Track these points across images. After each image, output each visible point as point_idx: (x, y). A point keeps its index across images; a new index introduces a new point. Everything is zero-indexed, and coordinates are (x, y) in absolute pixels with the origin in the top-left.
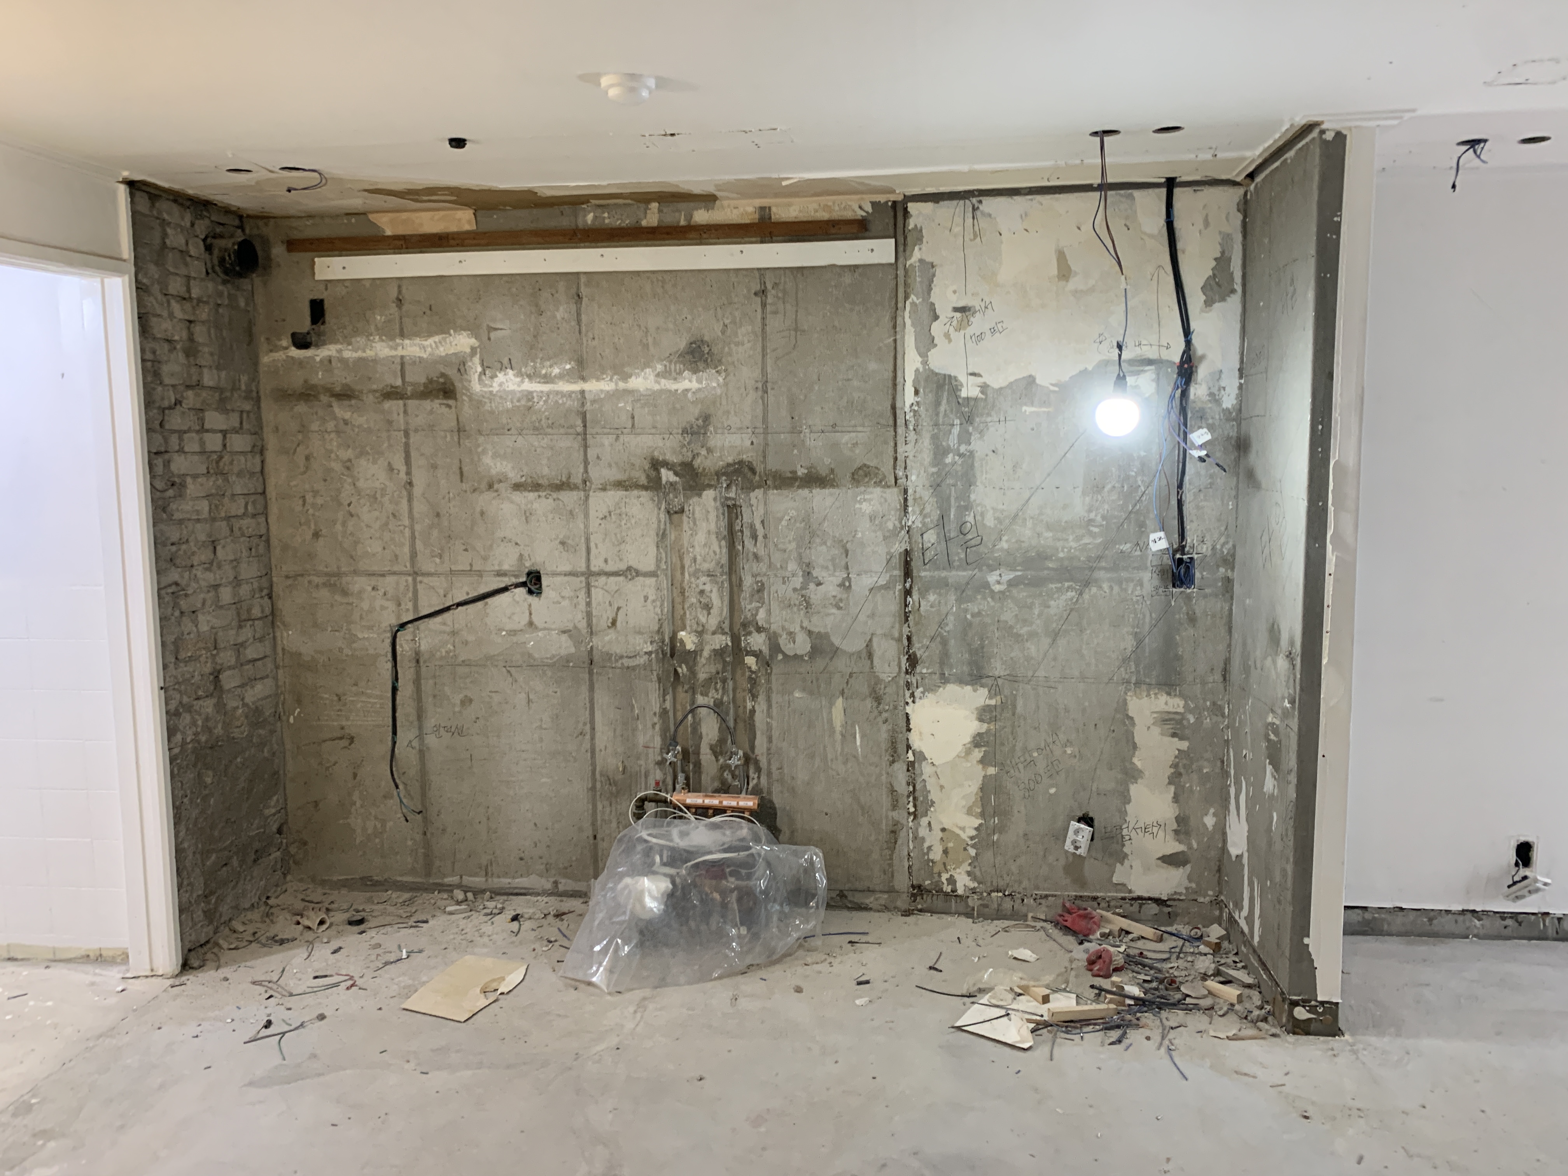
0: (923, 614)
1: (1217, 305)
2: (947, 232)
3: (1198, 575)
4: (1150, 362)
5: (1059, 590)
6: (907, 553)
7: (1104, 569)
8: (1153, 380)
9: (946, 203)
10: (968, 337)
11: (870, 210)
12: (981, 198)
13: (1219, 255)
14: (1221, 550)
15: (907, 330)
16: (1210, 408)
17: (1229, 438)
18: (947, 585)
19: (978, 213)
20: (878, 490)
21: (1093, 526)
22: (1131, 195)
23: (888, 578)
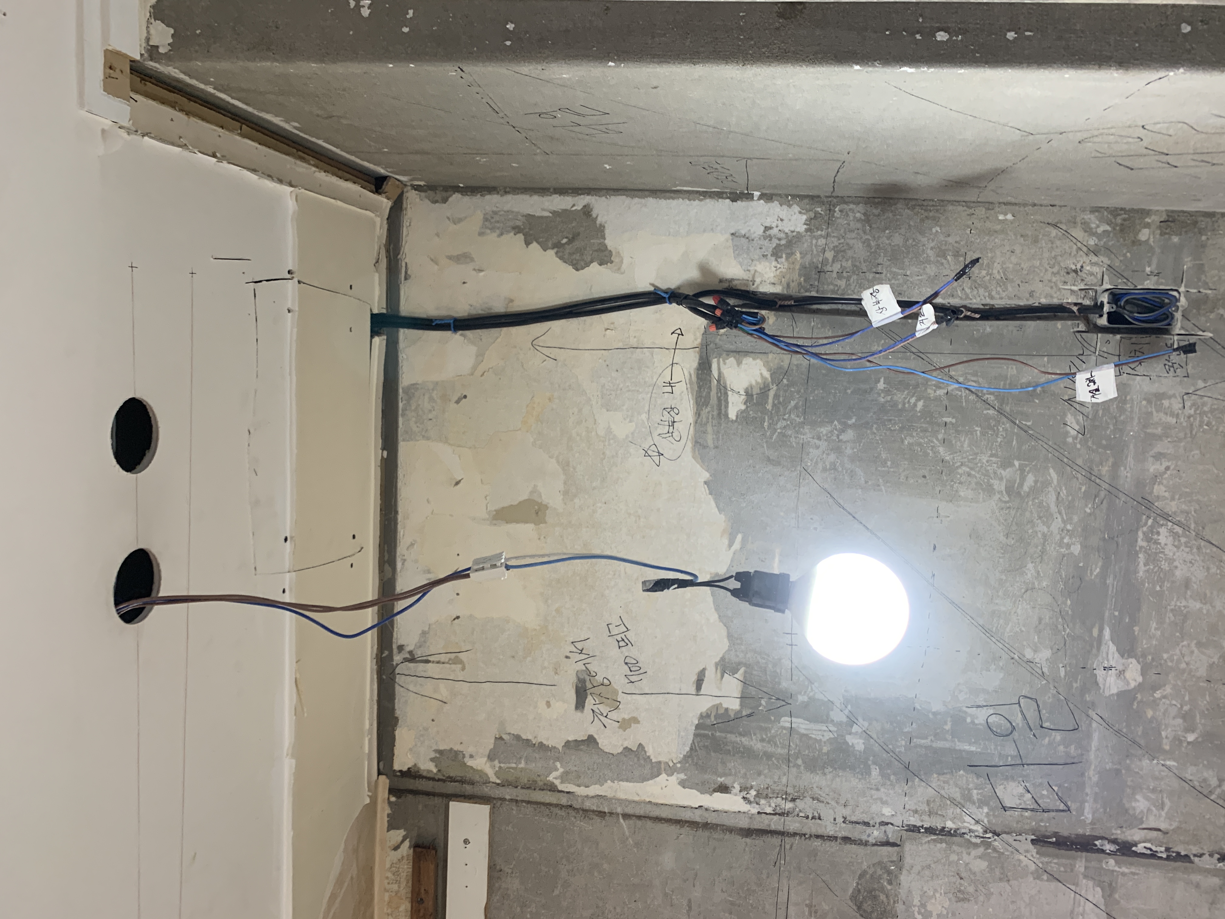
0: (1175, 825)
1: (610, 242)
2: (447, 707)
3: (1149, 284)
4: (704, 366)
5: (1152, 558)
6: (1040, 841)
7: (1115, 466)
8: (739, 363)
9: (399, 705)
10: (630, 688)
11: (402, 833)
12: (395, 647)
13: (521, 237)
14: (1099, 237)
15: (609, 794)
16: (803, 255)
17: (867, 219)
18: (1118, 772)
19: (418, 653)
20: (904, 878)
21: (1021, 485)
22: (407, 391)
23: (1091, 883)
